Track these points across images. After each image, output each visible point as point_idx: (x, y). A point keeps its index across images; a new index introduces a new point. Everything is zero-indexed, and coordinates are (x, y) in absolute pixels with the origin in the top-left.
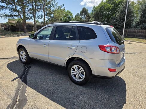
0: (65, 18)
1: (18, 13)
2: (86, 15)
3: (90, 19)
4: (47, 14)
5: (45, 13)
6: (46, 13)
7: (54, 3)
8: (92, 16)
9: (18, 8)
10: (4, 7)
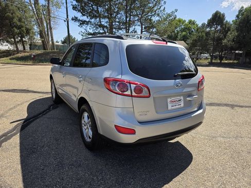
0: (184, 33)
1: (103, 30)
2: (221, 27)
3: (227, 33)
4: (145, 28)
5: (142, 28)
6: (143, 26)
7: (159, 9)
8: (233, 27)
9: (104, 22)
10: (85, 21)
